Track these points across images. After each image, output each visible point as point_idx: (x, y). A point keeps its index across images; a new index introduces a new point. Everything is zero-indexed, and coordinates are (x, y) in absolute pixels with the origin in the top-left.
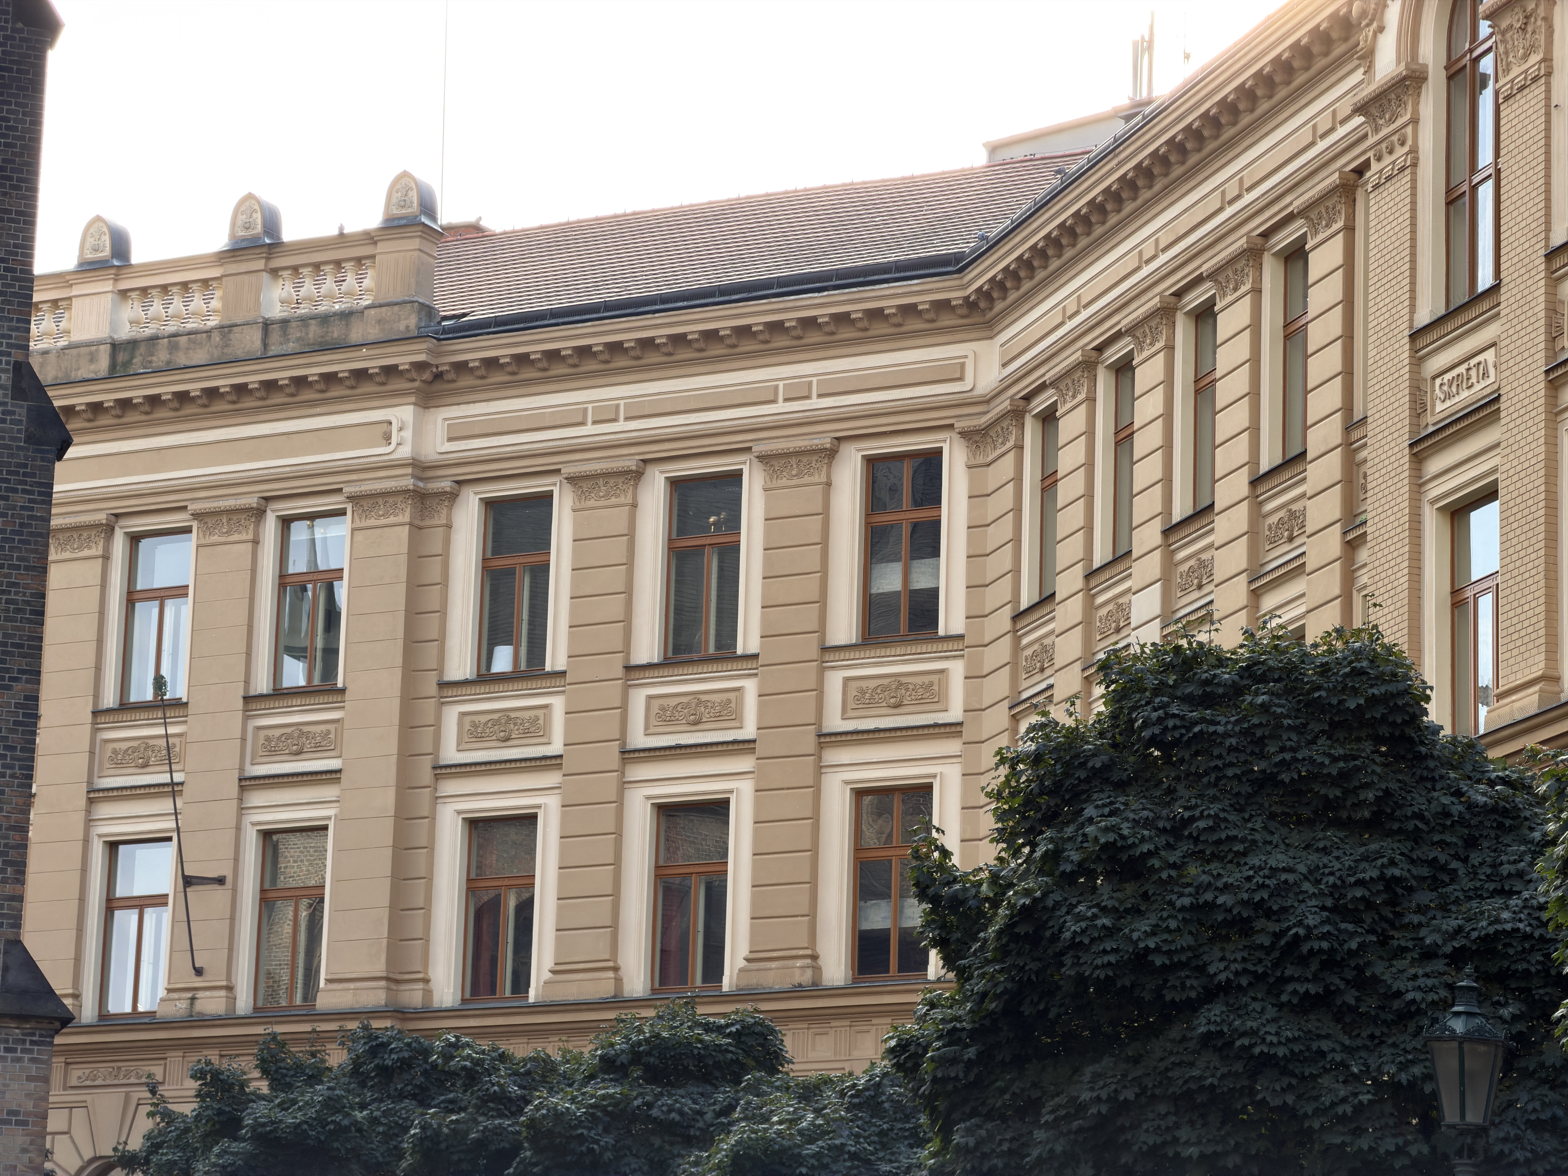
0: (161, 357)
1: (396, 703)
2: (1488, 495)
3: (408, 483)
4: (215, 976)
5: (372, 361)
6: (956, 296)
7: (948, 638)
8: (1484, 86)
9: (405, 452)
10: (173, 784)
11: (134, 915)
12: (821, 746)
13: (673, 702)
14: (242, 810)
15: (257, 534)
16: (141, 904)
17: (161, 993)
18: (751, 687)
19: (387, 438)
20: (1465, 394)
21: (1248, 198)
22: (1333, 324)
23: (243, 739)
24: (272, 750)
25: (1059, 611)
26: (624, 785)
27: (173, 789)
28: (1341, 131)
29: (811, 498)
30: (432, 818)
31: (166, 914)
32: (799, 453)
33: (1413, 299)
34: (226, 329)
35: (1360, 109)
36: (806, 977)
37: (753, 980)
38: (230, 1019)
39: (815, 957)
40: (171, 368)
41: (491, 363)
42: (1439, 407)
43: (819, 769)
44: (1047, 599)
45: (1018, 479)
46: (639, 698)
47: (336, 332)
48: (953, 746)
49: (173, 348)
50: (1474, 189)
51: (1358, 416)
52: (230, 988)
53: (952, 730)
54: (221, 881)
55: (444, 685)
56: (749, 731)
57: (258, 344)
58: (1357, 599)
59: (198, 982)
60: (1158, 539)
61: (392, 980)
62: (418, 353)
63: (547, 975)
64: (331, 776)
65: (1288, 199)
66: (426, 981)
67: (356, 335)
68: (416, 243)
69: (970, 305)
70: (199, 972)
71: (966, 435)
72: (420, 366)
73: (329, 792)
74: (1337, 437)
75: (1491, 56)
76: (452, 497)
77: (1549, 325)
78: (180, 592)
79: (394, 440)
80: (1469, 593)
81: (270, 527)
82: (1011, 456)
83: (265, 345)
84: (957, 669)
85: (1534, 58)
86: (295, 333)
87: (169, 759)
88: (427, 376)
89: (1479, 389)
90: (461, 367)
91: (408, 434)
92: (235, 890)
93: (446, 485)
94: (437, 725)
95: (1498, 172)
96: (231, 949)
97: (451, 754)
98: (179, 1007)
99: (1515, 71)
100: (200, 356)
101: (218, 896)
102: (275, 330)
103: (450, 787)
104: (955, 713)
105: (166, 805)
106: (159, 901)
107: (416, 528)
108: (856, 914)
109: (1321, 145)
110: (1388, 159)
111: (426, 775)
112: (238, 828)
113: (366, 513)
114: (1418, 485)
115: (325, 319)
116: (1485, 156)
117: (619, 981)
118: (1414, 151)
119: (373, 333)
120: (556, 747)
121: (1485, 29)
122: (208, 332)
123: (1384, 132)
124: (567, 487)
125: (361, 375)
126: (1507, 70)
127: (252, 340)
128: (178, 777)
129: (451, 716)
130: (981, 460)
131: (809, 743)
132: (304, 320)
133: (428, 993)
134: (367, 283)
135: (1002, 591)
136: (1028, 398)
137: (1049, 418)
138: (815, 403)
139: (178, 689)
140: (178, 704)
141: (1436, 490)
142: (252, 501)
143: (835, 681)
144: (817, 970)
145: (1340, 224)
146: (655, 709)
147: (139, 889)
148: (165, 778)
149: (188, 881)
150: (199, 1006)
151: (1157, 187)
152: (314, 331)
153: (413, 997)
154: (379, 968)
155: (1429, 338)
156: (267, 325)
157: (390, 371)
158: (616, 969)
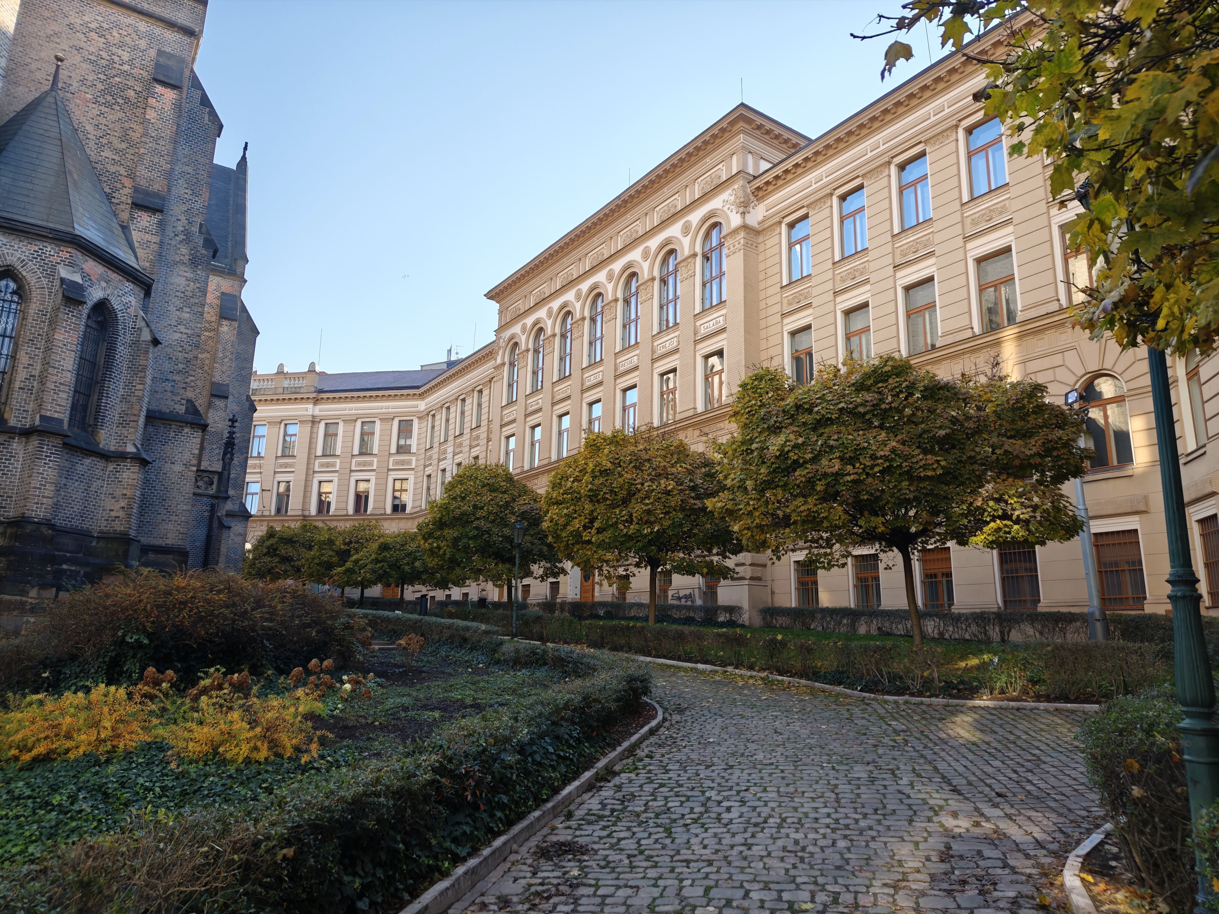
0: (262, 392)
1: (306, 459)
2: (513, 435)
3: (311, 419)
4: (267, 508)
5: (305, 396)
6: (417, 393)
7: (413, 453)
8: (515, 367)
9: (311, 413)
11: (251, 496)
12: (388, 471)
13: (361, 462)
14: (274, 477)
15: (280, 426)
16: (253, 494)
17: (256, 511)
18: (375, 460)
19: (307, 410)
20: (510, 418)
21: (472, 381)
22: (487, 404)
23: (275, 464)
24: (281, 466)
25: (434, 449)
26: (350, 476)
27: (260, 473)
28: (490, 371)
29: (389, 427)
30: (312, 481)
31: (257, 496)
32: (387, 419)
33: (502, 401)
34: (276, 388)
35: (494, 368)
36: (383, 512)
37: (373, 512)
38: (270, 516)
39: (385, 509)
40: (263, 395)
41: (328, 398)
42: (505, 420)
43: (388, 475)
44: (432, 447)
45: (427, 426)
46: (354, 461)
47: (298, 390)
48: (413, 472)
49: (265, 391)
50: (513, 384)
51: (490, 420)
52: (270, 510)
53: (412, 469)
54: (269, 490)
55: (316, 456)
56: (374, 468)
58: (489, 451)
59: (264, 509)
60: (453, 438)
61: (303, 510)
62: (314, 395)
63: (334, 510)
64: (293, 472)
65: (480, 382)
66: (310, 510)
67: (301, 391)
68: (315, 375)
69: (420, 395)
70: (264, 507)
71: (417, 417)
72: (314, 398)
73: (292, 475)
74: (486, 424)
75: (517, 362)
76: (319, 422)
77: (525, 408)
78: (263, 436)
79: (309, 411)
80: (509, 452)
81: (283, 425)
82: (426, 422)
83: (284, 392)
84: (414, 459)
85: (524, 363)
86: (290, 390)
87: (260, 467)
88: (316, 400)
89: (512, 417)
90: (322, 399)
91: (311, 410)
92: (272, 492)
93: (318, 420)
94: (314, 464)
95: (517, 381)
96: (271, 503)
97: (316, 469)
98: (260, 514)
100: (270, 393)
101: (269, 493)
102: (286, 389)
103: (316, 475)
104: (413, 466)
105: (259, 476)
106: (256, 494)
107: (312, 427)
108: (393, 501)
109: (486, 373)
110: (498, 377)
111: (311, 473)
112: (273, 481)
113: (302, 424)
114: (501, 432)
115: (296, 388)
116: (515, 379)
117: (347, 512)
118: (503, 377)
119: (306, 391)
120: (337, 469)
121: (516, 357)
122: (272, 388)
123: (498, 373)
124: (342, 422)
125: (302, 398)
126: (520, 365)
127: (281, 391)
128: (262, 471)
129: (317, 462)
130: (420, 422)
131: (386, 471)
132: (291, 388)
133: (310, 513)
134: (304, 382)
135: (423, 445)
136: (430, 412)
137: (434, 416)
138: (390, 410)
139: (262, 455)
140: (262, 457)
141: (504, 434)
142: (280, 420)
143: (391, 460)
144: (385, 511)
145: (489, 387)
146: (357, 463)
147: (252, 491)
148: (259, 471)
149: (263, 490)
150: (264, 514)
151: (456, 377)
152: (293, 390)
153: (307, 513)
154: (300, 508)
155: (504, 408)
156: (284, 388)
157: (308, 398)
158: (347, 510)
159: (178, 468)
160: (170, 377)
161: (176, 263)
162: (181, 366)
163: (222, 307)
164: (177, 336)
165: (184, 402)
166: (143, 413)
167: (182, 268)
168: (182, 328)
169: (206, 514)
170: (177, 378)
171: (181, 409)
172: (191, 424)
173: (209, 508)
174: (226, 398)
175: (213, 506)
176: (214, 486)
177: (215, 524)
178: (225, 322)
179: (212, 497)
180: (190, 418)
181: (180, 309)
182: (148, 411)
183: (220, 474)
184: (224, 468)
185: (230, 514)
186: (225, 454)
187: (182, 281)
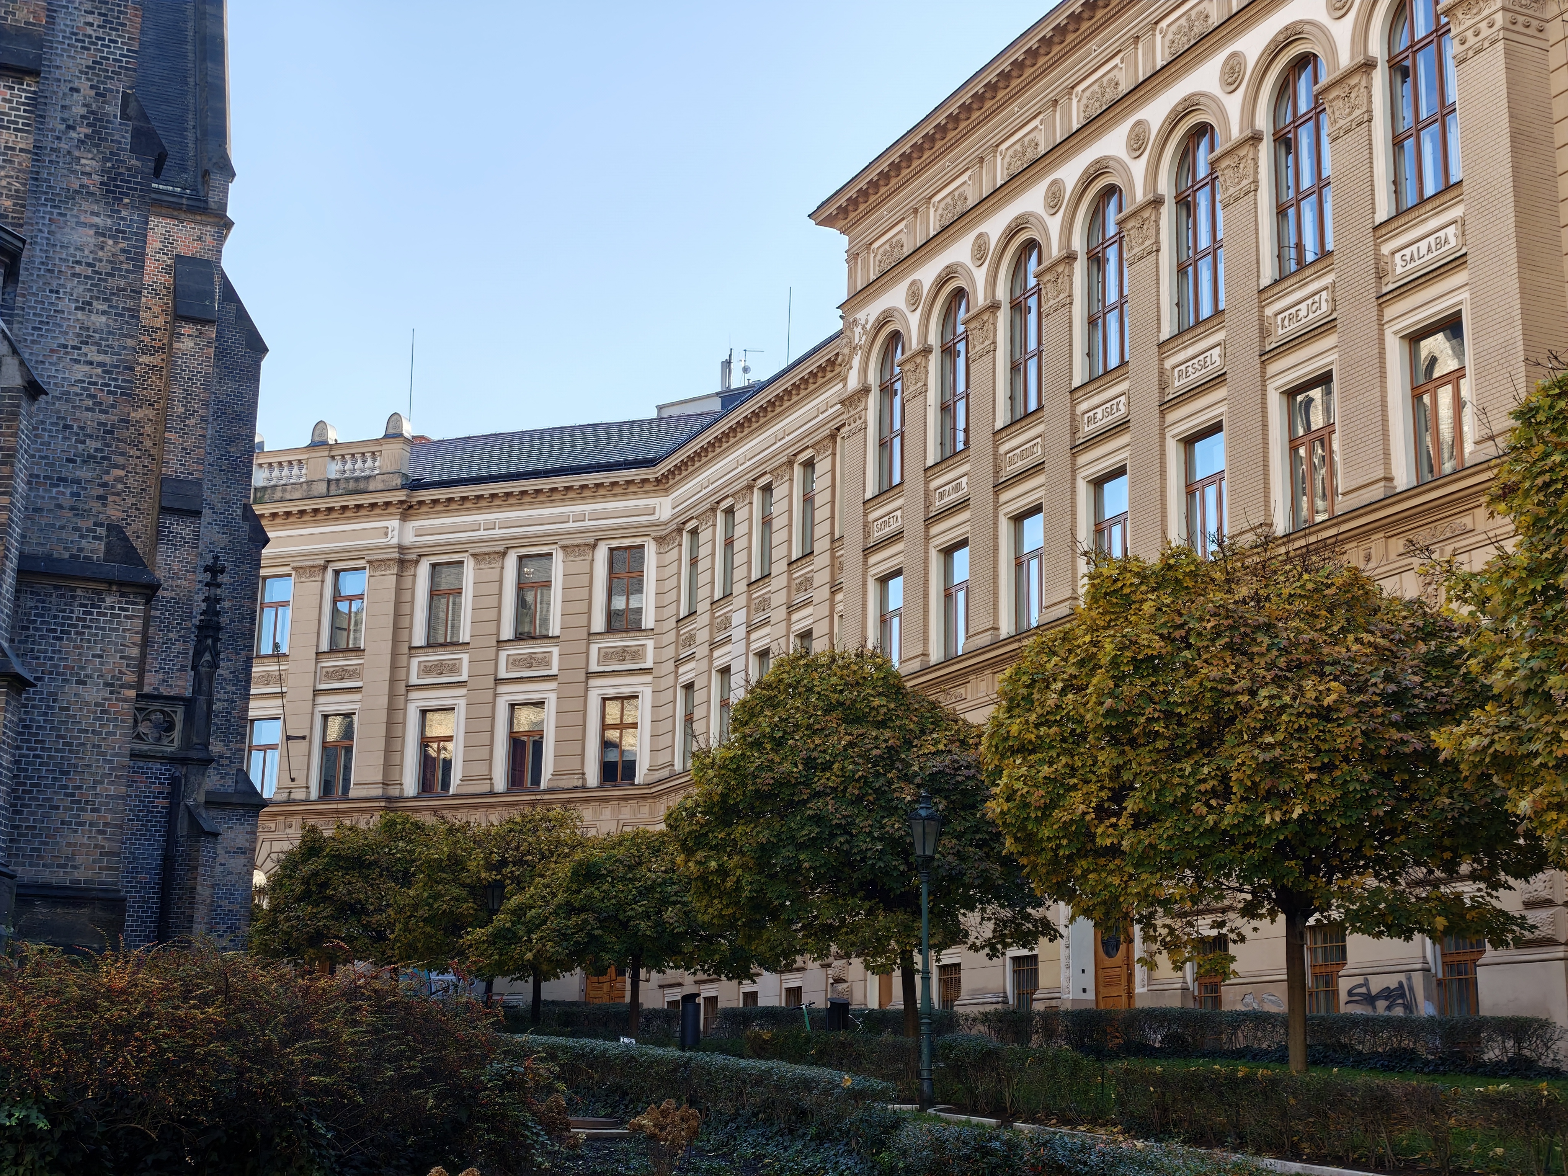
0: (278, 495)
1: (389, 656)
2: (897, 573)
3: (397, 556)
4: (301, 782)
5: (380, 499)
6: (652, 477)
7: (646, 630)
8: (896, 394)
9: (395, 541)
10: (282, 693)
11: (261, 754)
12: (587, 678)
13: (519, 657)
14: (314, 705)
15: (323, 577)
16: (265, 748)
17: (274, 790)
18: (556, 651)
19: (386, 534)
20: (887, 529)
21: (787, 439)
22: (826, 496)
23: (316, 672)
24: (329, 677)
25: (698, 619)
26: (495, 695)
27: (282, 694)
28: (830, 411)
29: (584, 566)
30: (405, 709)
31: (277, 753)
32: (579, 546)
33: (864, 486)
34: (310, 483)
35: (842, 402)
36: (579, 783)
37: (554, 784)
38: (307, 801)
39: (583, 774)
40: (282, 500)
41: (435, 502)
42: (876, 534)
43: (587, 689)
44: (692, 613)
45: (679, 559)
46: (503, 655)
47: (362, 485)
48: (648, 678)
49: (284, 491)
50: (891, 439)
51: (837, 536)
52: (307, 788)
53: (648, 671)
54: (304, 738)
55: (411, 648)
56: (554, 671)
57: (325, 490)
58: (836, 617)
59: (292, 784)
60: (745, 588)
61: (385, 784)
62: (402, 495)
63: (459, 782)
64: (358, 689)
65: (806, 440)
66: (401, 784)
67: (371, 488)
68: (401, 446)
69: (658, 481)
70: (293, 780)
71: (654, 539)
72: (401, 502)
73: (357, 697)
74: (828, 546)
75: (900, 382)
76: (417, 562)
77: (926, 501)
78: (286, 604)
79: (390, 535)
80: (888, 616)
81: (329, 574)
82: (676, 549)
83: (328, 490)
84: (650, 644)
85: (919, 384)
86: (342, 485)
87: (280, 679)
88: (405, 506)
89: (893, 527)
90: (421, 503)
91: (396, 533)
92: (310, 742)
93: (414, 557)
94: (408, 667)
95: (903, 433)
96: (308, 769)
97: (414, 680)
98: (284, 796)
99: (911, 389)
100: (297, 495)
101: (304, 744)
102: (333, 483)
103: (413, 695)
104: (649, 664)
105: (279, 702)
106: (274, 747)
107: (399, 576)
108: (603, 754)
109: (821, 417)
110: (853, 425)
111: (402, 689)
112: (312, 714)
113: (375, 569)
114: (866, 567)
115: (357, 479)
116: (897, 425)
117: (492, 784)
118: (865, 422)
119: (380, 486)
120: (464, 677)
121: (897, 370)
122: (301, 484)
123: (852, 413)
124: (471, 560)
125: (373, 506)
126: (908, 389)
127: (322, 488)
128: (284, 690)
129: (415, 662)
130: (662, 551)
131: (582, 677)
132: (347, 480)
133: (402, 790)
134: (377, 464)
135: (671, 610)
136: (684, 523)
137: (694, 532)
138: (587, 523)
139: (284, 649)
140: (284, 655)
141: (873, 571)
142: (322, 562)
143: (594, 649)
144: (584, 779)
145: (830, 452)
146: (511, 661)
147: (263, 742)
148: (279, 690)
149: (288, 738)
150: (293, 796)
151: (746, 432)
152: (352, 485)
153: (394, 792)
154: (379, 778)
155: (871, 504)
156: (329, 481)
157: (387, 504)
158: (491, 779)
159: (93, 693)
160: (68, 472)
161: (72, 195)
162: (92, 445)
163: (176, 292)
164: (80, 371)
165: (101, 531)
166: (11, 565)
167: (85, 206)
168: (91, 353)
169: (161, 803)
170: (84, 473)
171: (95, 549)
172: (121, 584)
173: (165, 788)
174: (197, 514)
175: (174, 782)
176: (176, 734)
177: (182, 827)
178: (187, 329)
179: (172, 759)
180: (116, 569)
181: (85, 306)
182: (22, 557)
183: (188, 703)
184: (197, 690)
185: (215, 802)
186: (198, 654)
187: (85, 237)
